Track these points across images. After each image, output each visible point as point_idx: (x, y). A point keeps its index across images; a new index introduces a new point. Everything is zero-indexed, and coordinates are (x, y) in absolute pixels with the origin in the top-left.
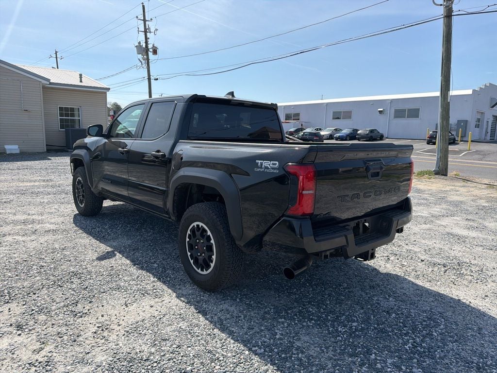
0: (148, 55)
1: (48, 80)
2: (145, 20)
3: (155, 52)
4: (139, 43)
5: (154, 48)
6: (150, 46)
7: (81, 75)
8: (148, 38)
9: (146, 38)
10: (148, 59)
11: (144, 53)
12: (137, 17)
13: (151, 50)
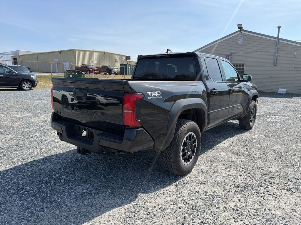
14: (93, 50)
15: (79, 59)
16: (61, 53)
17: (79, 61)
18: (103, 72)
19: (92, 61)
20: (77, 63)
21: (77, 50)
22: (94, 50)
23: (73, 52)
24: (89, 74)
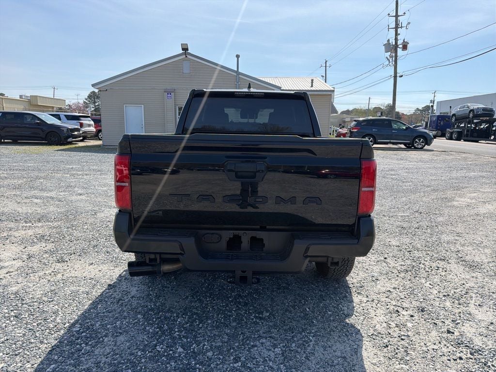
0: (396, 52)
1: (279, 88)
2: (397, 16)
3: (405, 47)
4: (389, 40)
5: (404, 43)
6: (400, 42)
7: (312, 80)
8: (399, 34)
9: (397, 34)
10: (396, 56)
11: (393, 50)
12: (389, 14)
13: (401, 46)
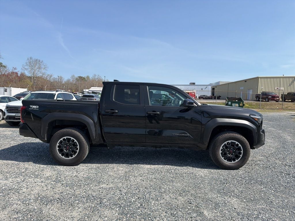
14: (282, 76)
15: (261, 87)
16: (246, 81)
17: (261, 88)
18: (290, 99)
19: (278, 88)
20: (260, 91)
21: (261, 78)
22: (284, 76)
23: (256, 80)
24: (268, 101)
